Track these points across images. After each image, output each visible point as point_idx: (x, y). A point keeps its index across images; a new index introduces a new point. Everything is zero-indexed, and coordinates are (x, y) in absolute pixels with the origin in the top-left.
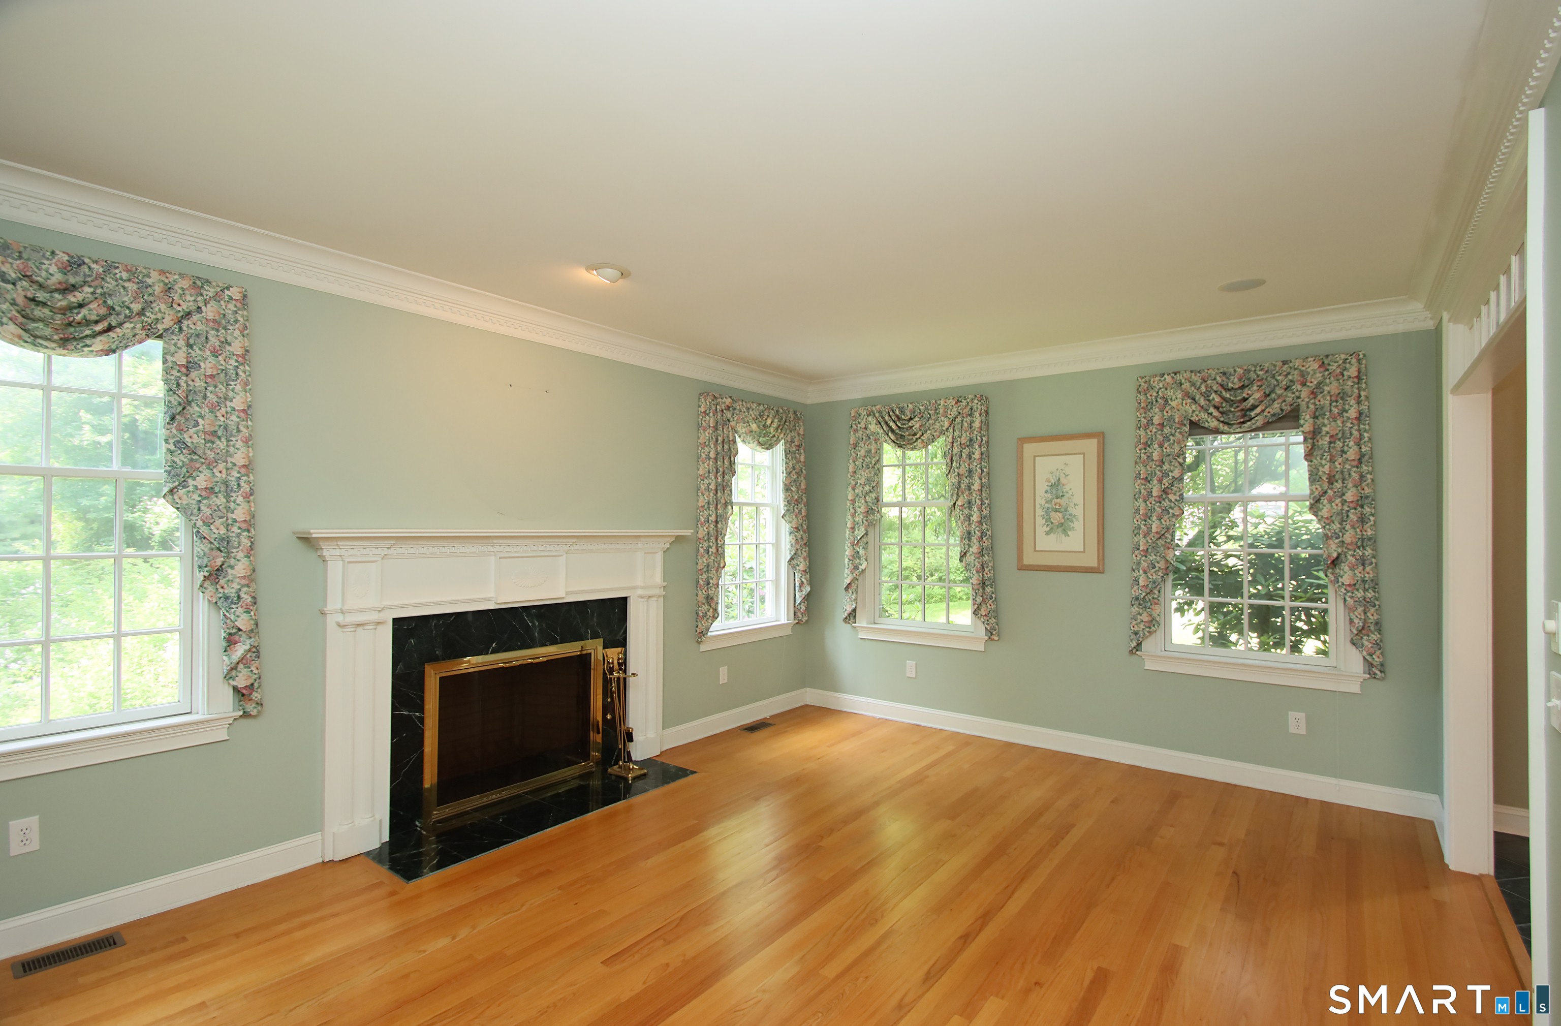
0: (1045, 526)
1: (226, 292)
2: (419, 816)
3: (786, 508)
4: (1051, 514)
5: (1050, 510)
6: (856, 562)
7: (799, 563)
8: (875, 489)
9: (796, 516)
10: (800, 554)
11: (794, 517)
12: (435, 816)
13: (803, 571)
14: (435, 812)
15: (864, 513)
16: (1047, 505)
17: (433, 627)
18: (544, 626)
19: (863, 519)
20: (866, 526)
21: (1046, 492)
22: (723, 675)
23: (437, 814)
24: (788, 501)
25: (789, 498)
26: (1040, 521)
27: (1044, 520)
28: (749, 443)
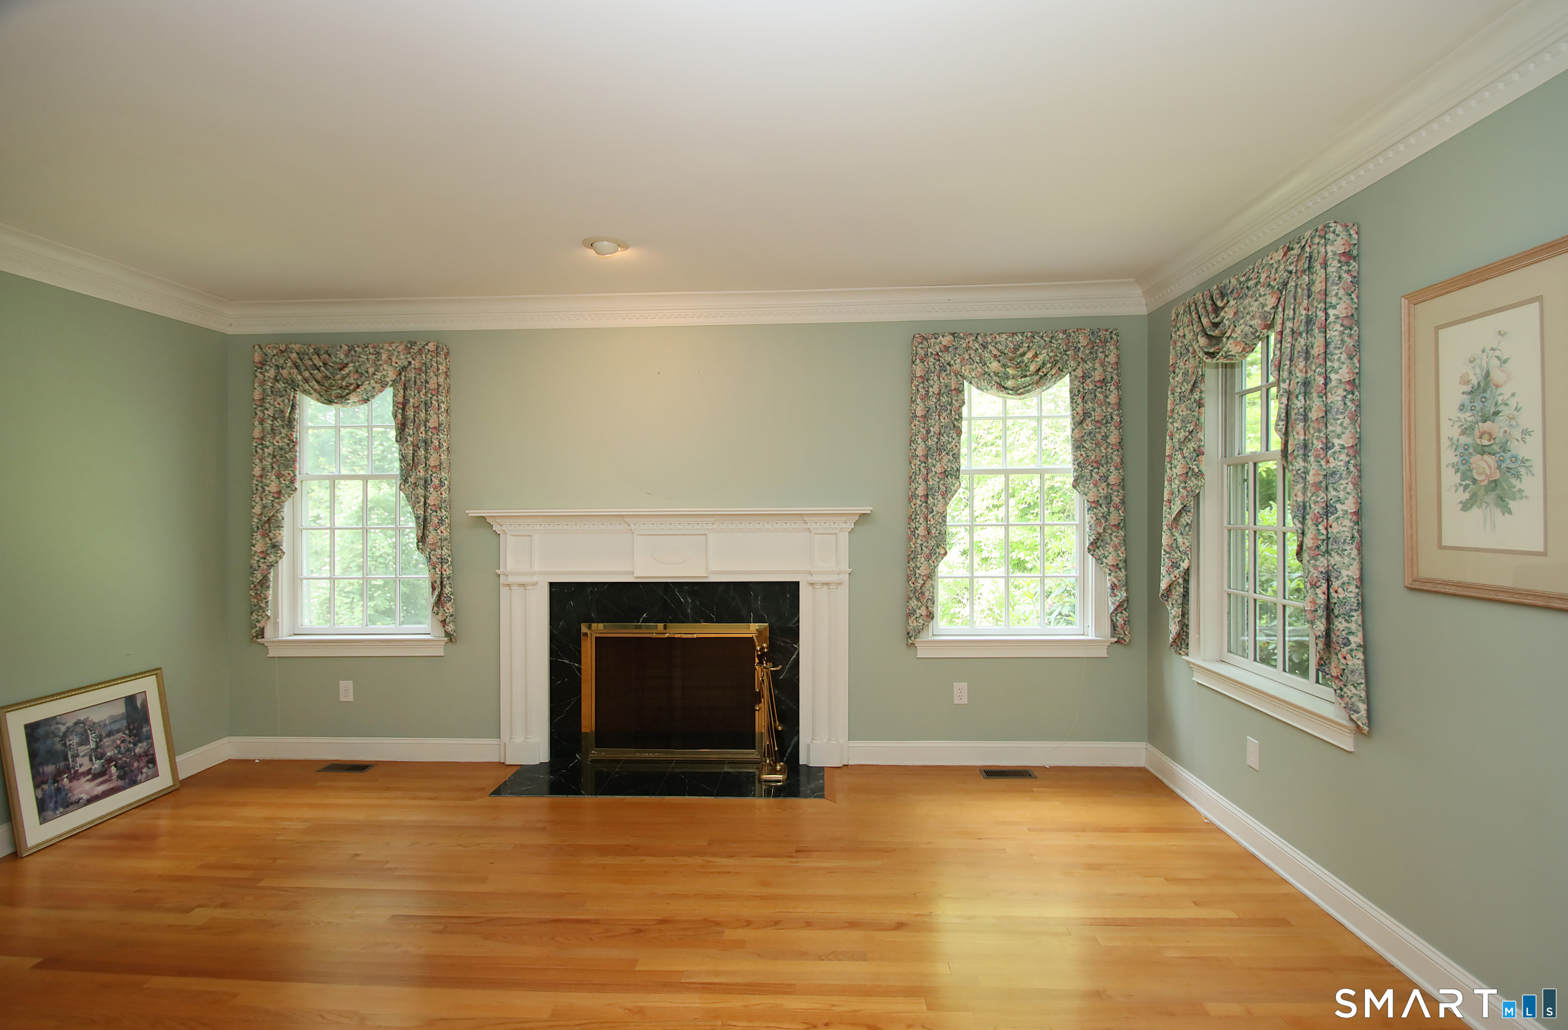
0: (1462, 488)
1: (426, 347)
2: (580, 752)
3: (1075, 474)
4: (1472, 460)
5: (1471, 450)
6: (1176, 556)
7: (1106, 554)
8: (1194, 434)
9: (1095, 485)
10: (1108, 541)
11: (1092, 485)
12: (593, 755)
13: (1113, 565)
14: (593, 752)
15: (1181, 475)
16: (1464, 440)
17: (589, 593)
18: (698, 603)
19: (1179, 486)
20: (1182, 497)
21: (1462, 408)
22: (961, 692)
23: (595, 754)
24: (1079, 464)
25: (1081, 459)
26: (1450, 478)
27: (1459, 475)
28: (986, 389)
